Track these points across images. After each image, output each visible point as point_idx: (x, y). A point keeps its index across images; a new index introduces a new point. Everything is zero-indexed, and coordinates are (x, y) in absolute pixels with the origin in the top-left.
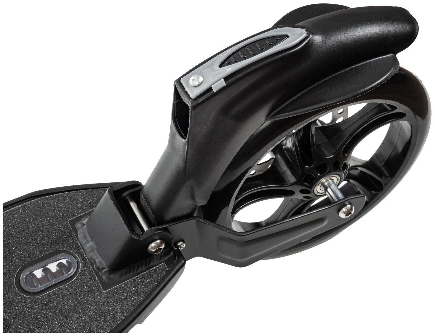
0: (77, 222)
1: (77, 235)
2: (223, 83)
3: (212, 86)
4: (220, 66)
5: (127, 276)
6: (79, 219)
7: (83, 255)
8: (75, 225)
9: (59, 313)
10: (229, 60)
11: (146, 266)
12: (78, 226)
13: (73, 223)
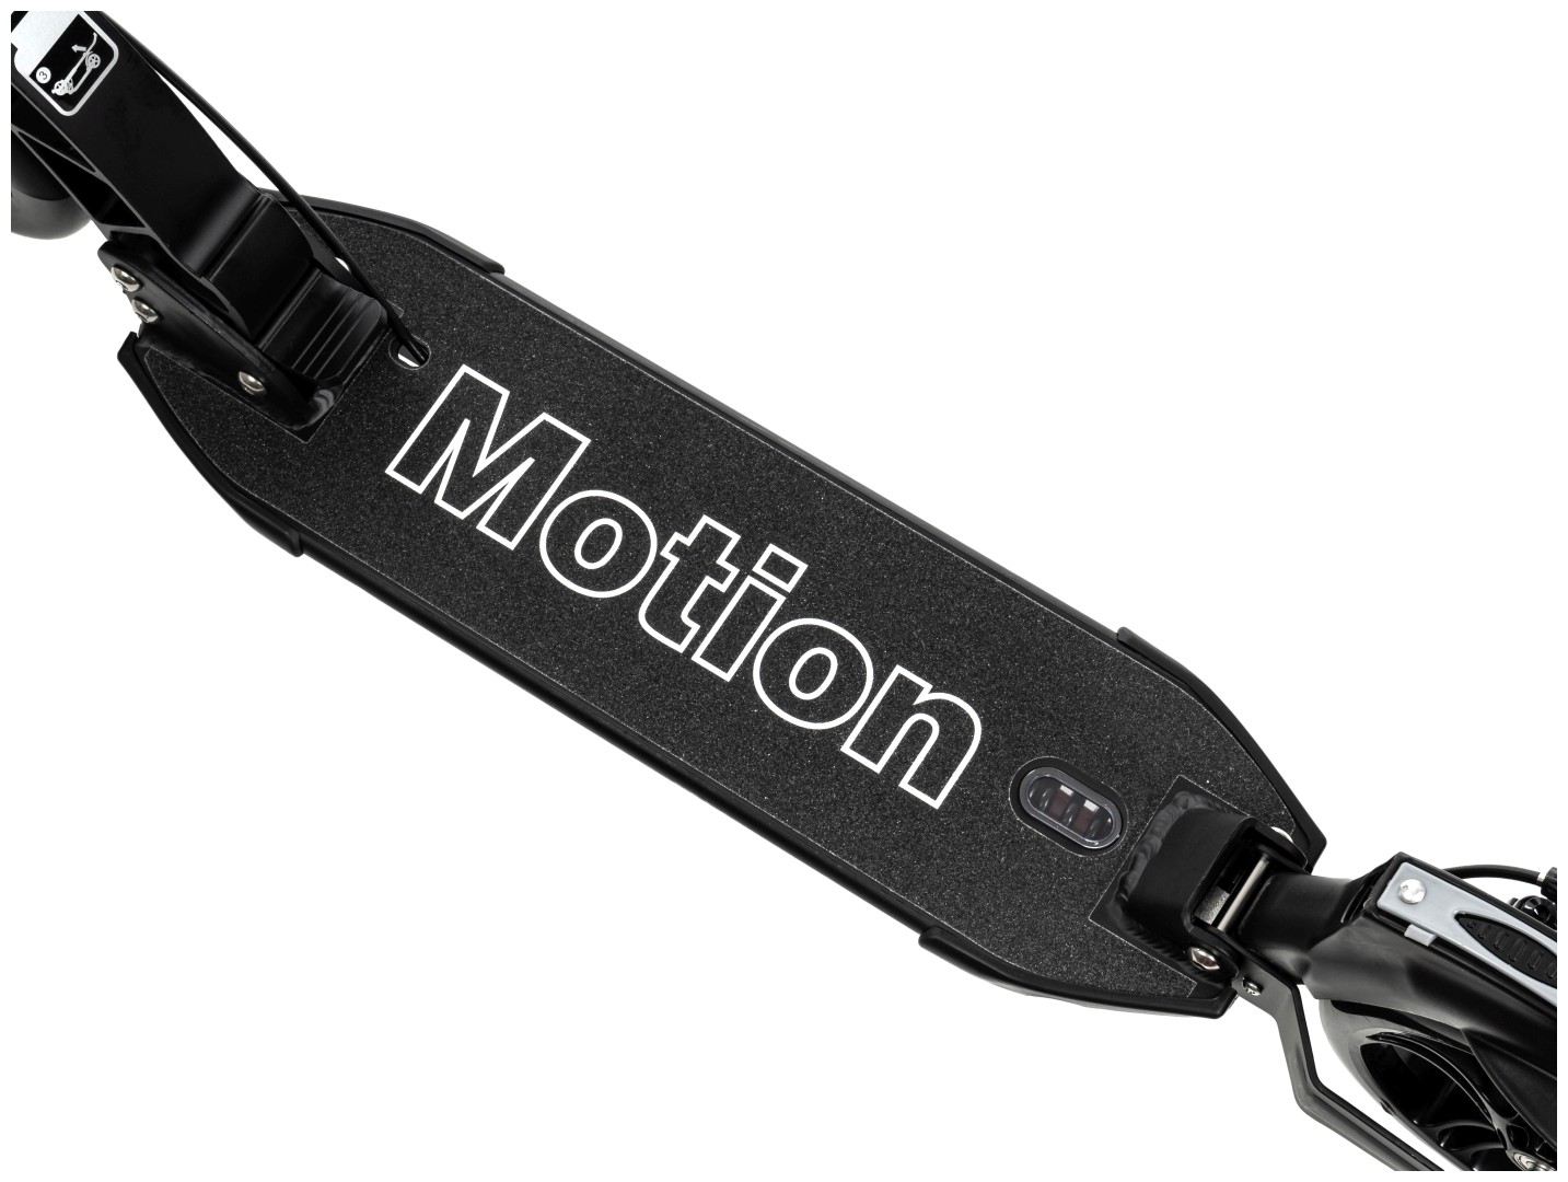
0: (1186, 790)
1: (1162, 807)
2: (1427, 939)
3: (1411, 926)
4: (1458, 917)
5: (1137, 938)
6: (1194, 791)
7: (1132, 842)
8: (1178, 791)
9: (1012, 872)
10: (1476, 922)
11: (1172, 957)
12: (1181, 797)
13: (1182, 786)
